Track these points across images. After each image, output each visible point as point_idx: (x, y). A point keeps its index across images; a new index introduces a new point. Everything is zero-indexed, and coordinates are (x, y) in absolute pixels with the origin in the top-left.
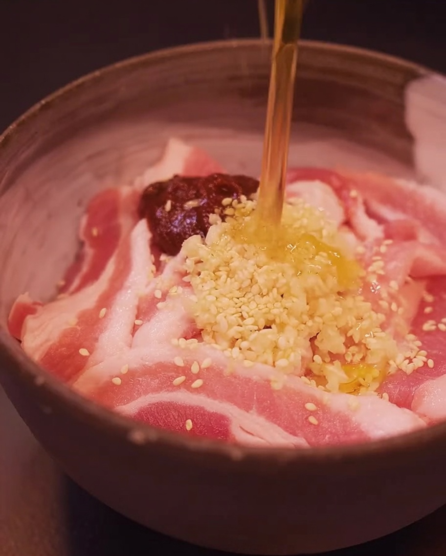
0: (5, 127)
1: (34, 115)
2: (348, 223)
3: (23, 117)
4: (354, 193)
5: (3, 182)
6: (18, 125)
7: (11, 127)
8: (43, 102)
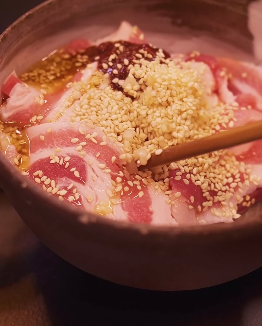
0: (4, 29)
1: (22, 22)
2: (216, 91)
3: (15, 23)
4: (222, 73)
5: (2, 63)
6: (12, 29)
7: (7, 29)
8: (27, 14)
